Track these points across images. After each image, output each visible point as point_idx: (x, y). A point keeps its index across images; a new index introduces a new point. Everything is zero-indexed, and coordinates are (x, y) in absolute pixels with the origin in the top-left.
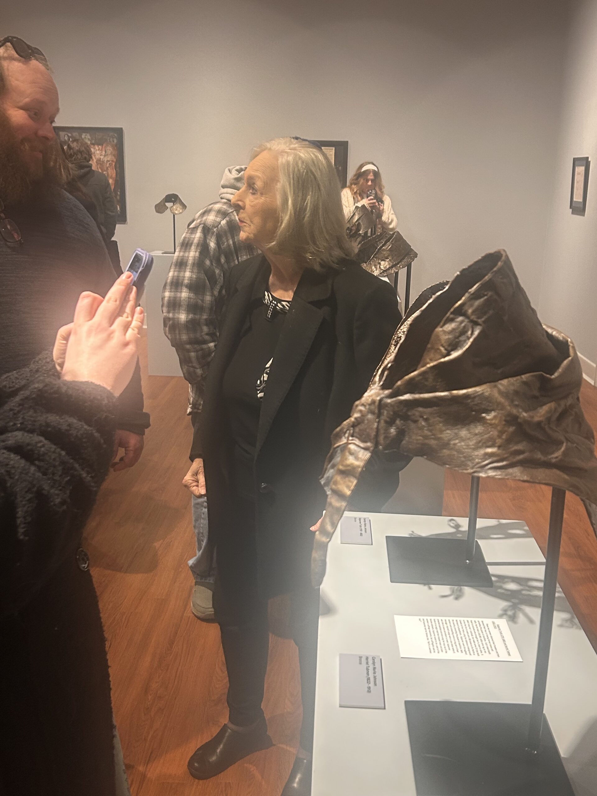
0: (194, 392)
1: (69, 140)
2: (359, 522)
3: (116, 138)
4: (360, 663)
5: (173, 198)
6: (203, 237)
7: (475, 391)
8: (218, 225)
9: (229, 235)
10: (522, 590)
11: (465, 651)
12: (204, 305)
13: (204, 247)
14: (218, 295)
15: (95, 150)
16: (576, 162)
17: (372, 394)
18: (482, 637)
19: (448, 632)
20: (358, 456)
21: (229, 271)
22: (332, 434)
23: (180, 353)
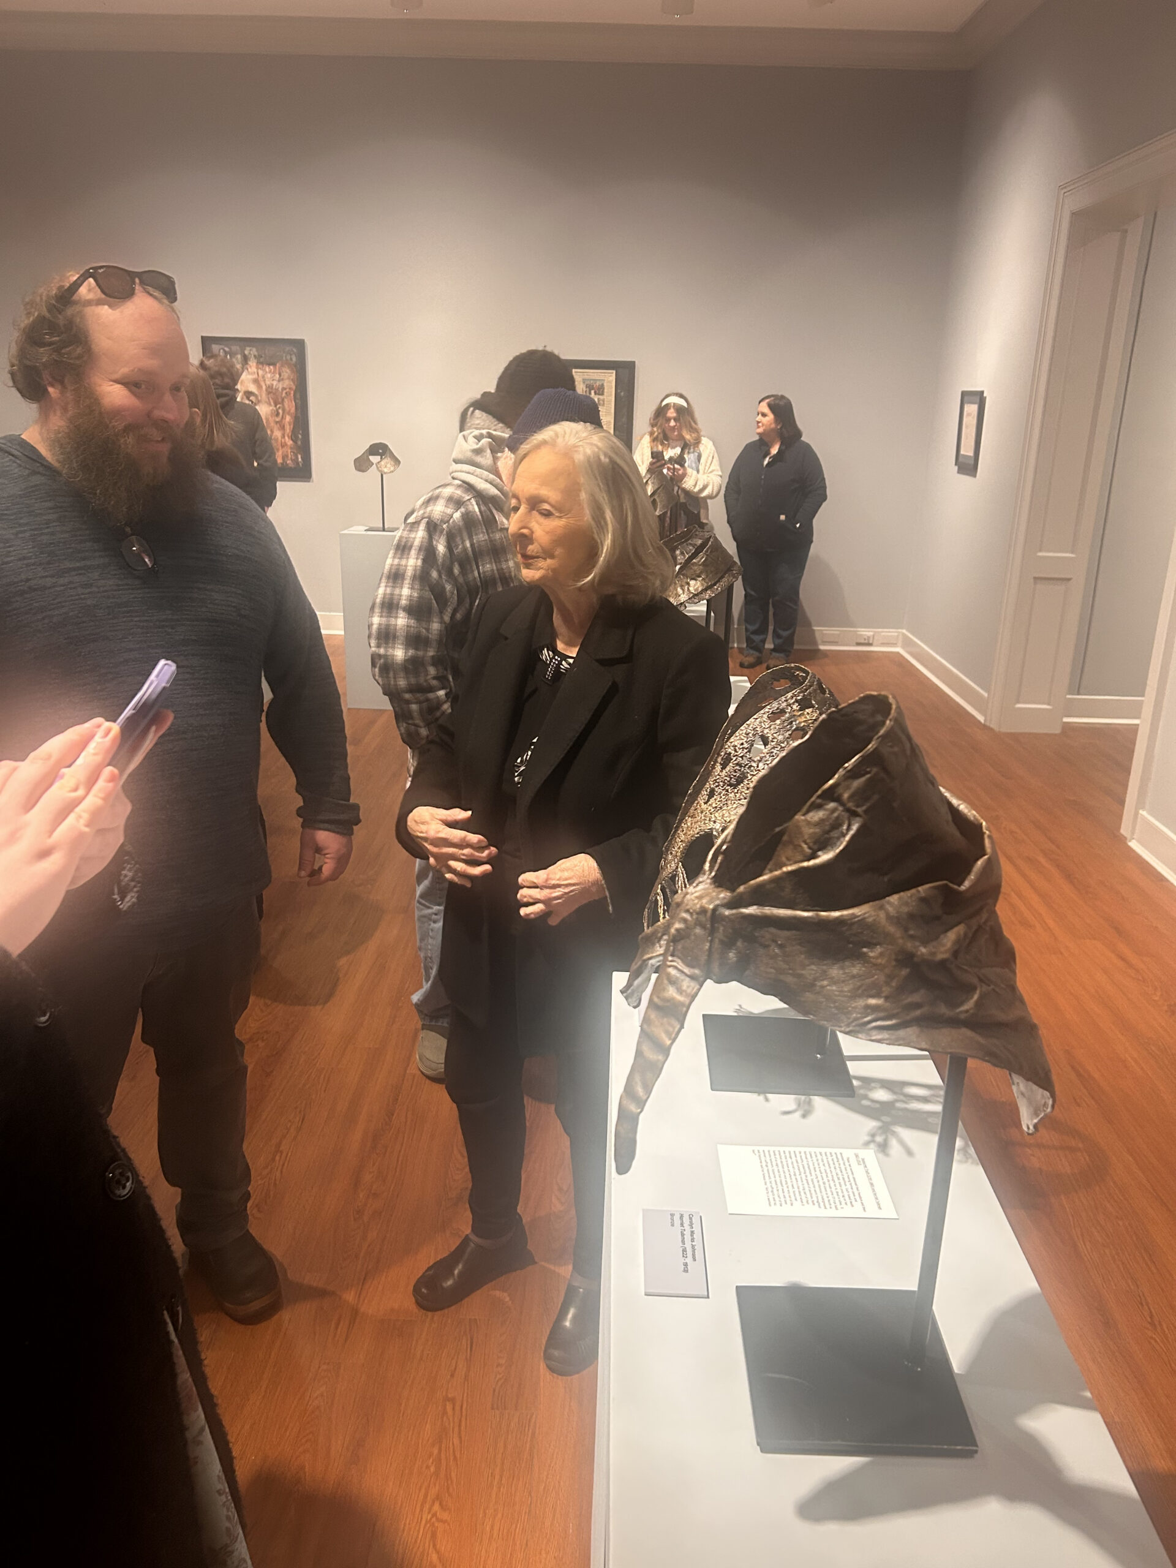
0: (416, 758)
3: (295, 356)
4: (673, 1225)
5: (379, 449)
6: (427, 537)
7: (853, 914)
8: (450, 520)
9: (465, 535)
10: (896, 1101)
11: (818, 1202)
12: (430, 637)
13: (428, 552)
14: (450, 622)
15: (265, 372)
16: (966, 397)
17: (700, 891)
18: (841, 1179)
19: (795, 1172)
20: (681, 986)
21: (465, 587)
22: (640, 936)
23: (395, 705)
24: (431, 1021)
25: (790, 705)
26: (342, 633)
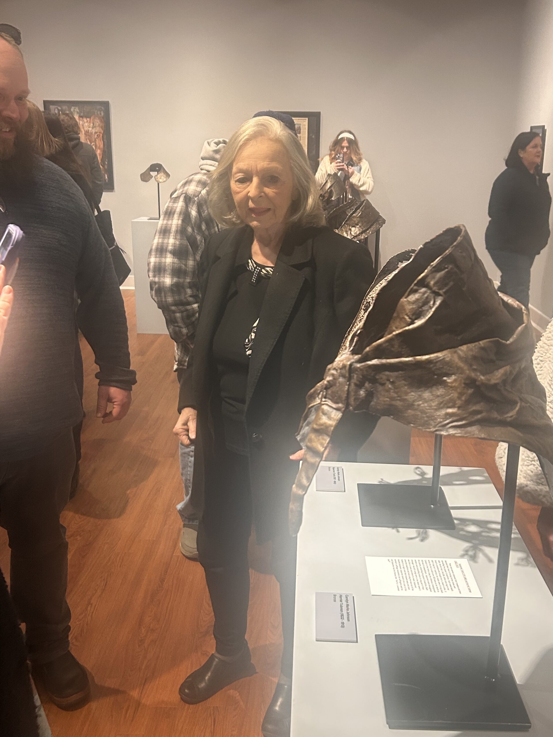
0: (179, 350)
1: (59, 113)
2: (333, 471)
3: (103, 112)
4: (335, 601)
5: (157, 168)
6: (185, 206)
7: (437, 356)
8: (199, 194)
10: (482, 532)
11: (430, 588)
12: (187, 270)
13: (186, 216)
14: (200, 260)
15: (84, 123)
18: (446, 575)
19: (415, 572)
20: (330, 416)
22: (307, 395)
23: (166, 315)
24: (189, 522)
26: (133, 288)
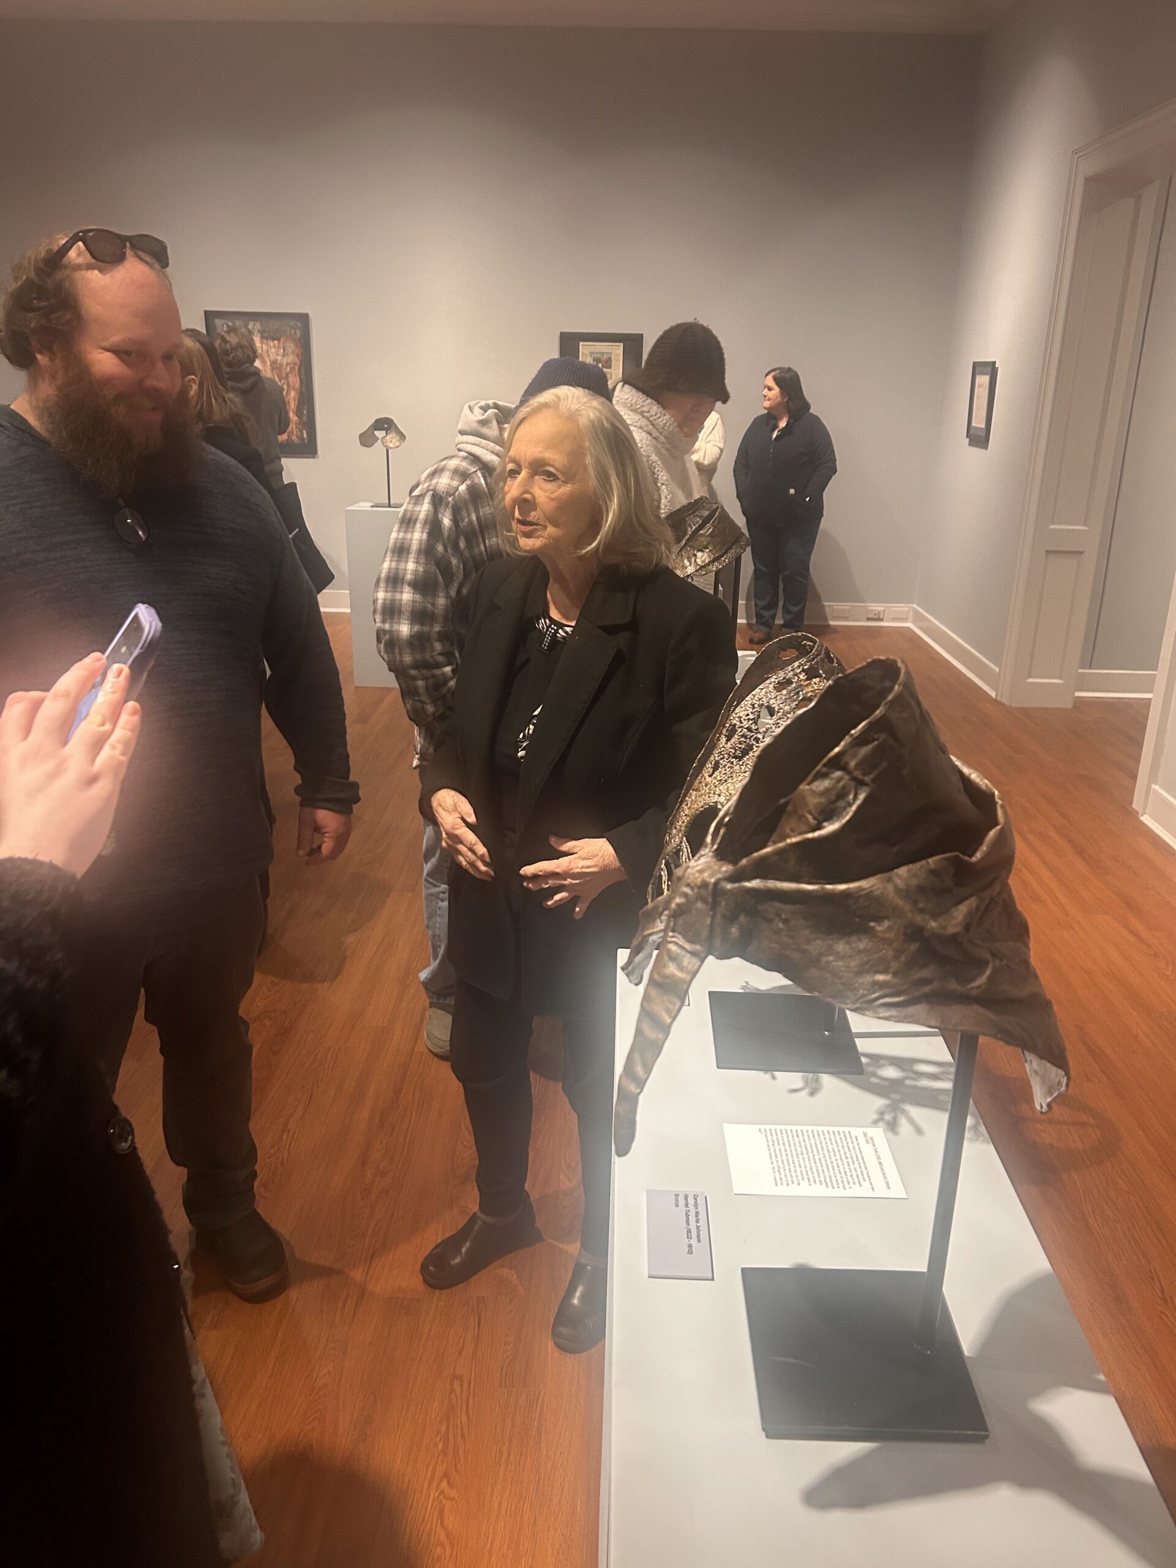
0: (422, 735)
1: (228, 332)
3: (300, 329)
4: (677, 1206)
5: (385, 424)
6: (432, 510)
7: (859, 887)
8: (455, 493)
10: (906, 1078)
11: (825, 1181)
12: (436, 611)
13: (434, 525)
14: (456, 597)
15: (267, 347)
16: (978, 368)
17: (701, 864)
18: (850, 1158)
19: (802, 1151)
20: (682, 963)
21: (472, 561)
22: (641, 911)
23: (401, 681)
24: (439, 999)
25: (796, 675)
26: (348, 610)
